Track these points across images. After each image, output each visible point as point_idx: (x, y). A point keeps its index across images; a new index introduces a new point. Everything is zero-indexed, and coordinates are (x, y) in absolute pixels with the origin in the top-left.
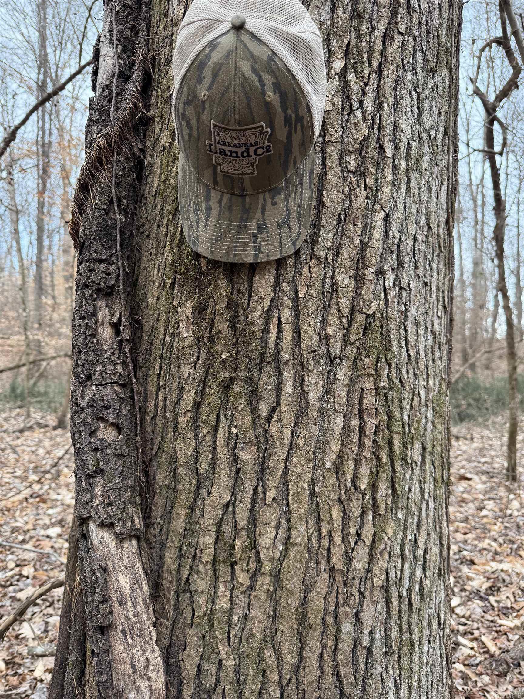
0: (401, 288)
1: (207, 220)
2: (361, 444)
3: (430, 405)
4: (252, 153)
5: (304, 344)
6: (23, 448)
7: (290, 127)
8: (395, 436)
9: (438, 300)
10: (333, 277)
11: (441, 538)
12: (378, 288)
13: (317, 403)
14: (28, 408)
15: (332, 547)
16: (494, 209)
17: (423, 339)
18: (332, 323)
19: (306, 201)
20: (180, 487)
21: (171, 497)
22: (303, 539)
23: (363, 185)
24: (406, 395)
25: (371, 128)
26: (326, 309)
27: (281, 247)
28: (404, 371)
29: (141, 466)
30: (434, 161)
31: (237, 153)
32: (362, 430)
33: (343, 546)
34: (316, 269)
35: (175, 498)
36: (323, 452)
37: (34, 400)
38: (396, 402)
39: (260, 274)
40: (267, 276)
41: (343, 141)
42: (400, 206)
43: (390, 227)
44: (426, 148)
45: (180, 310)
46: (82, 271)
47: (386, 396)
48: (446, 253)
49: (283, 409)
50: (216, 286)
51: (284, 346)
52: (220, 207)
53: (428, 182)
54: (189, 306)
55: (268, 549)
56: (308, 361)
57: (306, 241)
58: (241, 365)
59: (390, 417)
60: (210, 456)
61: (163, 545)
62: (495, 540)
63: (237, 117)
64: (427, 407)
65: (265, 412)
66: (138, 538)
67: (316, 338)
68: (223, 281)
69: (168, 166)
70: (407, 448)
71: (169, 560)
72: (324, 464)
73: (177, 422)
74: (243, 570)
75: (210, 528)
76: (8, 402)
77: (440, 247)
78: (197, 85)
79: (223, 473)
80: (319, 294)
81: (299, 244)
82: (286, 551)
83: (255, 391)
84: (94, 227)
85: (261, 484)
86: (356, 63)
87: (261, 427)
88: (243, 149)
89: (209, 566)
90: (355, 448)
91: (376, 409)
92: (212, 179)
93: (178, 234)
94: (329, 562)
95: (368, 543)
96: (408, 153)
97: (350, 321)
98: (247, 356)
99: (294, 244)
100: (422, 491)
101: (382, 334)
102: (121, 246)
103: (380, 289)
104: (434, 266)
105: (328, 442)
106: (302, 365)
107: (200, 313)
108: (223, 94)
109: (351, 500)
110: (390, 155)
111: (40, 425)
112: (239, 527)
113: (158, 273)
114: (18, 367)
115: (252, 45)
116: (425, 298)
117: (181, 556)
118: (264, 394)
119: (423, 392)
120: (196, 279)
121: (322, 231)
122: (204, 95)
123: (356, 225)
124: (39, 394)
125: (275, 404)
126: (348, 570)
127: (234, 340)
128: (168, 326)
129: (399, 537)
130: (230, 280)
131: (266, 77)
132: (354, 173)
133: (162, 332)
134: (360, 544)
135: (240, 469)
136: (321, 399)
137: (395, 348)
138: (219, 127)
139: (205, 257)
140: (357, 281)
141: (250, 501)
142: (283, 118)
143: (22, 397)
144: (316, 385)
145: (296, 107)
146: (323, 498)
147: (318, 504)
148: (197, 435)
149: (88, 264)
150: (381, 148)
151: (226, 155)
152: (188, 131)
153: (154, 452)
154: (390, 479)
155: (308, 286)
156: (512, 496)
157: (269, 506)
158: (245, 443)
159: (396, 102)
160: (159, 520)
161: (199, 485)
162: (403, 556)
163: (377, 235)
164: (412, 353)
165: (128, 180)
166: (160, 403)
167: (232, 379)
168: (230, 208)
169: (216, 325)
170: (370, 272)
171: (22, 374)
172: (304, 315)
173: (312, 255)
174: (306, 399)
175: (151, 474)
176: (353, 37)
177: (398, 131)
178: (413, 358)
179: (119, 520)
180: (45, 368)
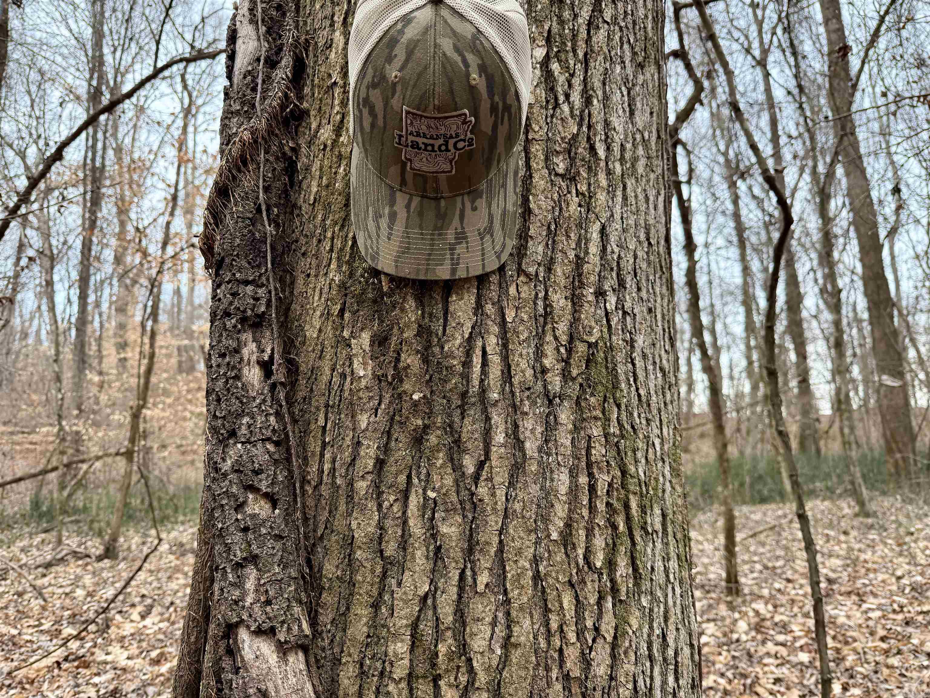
0: (625, 313)
1: (391, 228)
2: (592, 509)
3: (666, 459)
4: (451, 147)
5: (516, 380)
6: (50, 589)
7: (496, 116)
8: (631, 497)
9: (664, 330)
10: (546, 297)
11: (690, 635)
12: (599, 312)
13: (536, 455)
14: (60, 532)
15: (564, 646)
16: (684, 247)
17: (653, 377)
18: (549, 354)
19: (510, 207)
20: (359, 578)
21: (345, 592)
22: (528, 637)
23: (574, 191)
24: (641, 445)
25: (580, 125)
26: (540, 337)
27: (483, 260)
28: (636, 414)
29: (303, 553)
30: (650, 168)
31: (433, 146)
32: (592, 489)
33: (579, 645)
34: (526, 288)
35: (351, 594)
36: (546, 520)
37: (67, 519)
38: (629, 453)
39: (457, 294)
40: (466, 297)
41: (549, 139)
42: (617, 216)
43: (607, 240)
44: (640, 151)
45: (353, 341)
46: (221, 296)
47: (617, 445)
48: (667, 275)
49: (494, 463)
50: (403, 310)
51: (492, 383)
52: (408, 212)
53: (645, 190)
54: (366, 337)
55: (482, 653)
56: (522, 401)
57: (511, 254)
58: (437, 408)
59: (624, 473)
60: (400, 533)
61: (337, 662)
62: (722, 675)
63: (436, 102)
64: (664, 462)
65: (470, 469)
66: (305, 649)
67: (529, 373)
68: (411, 304)
69: (331, 167)
70: (646, 513)
71: (346, 681)
72: (549, 536)
73: (352, 490)
74: (450, 686)
75: (402, 631)
76: (28, 525)
77: (661, 267)
78: (387, 66)
79: (418, 553)
80: (530, 318)
81: (503, 259)
82: (506, 656)
83: (458, 442)
84: (238, 240)
85: (469, 566)
86: (559, 51)
87: (466, 489)
88: (441, 141)
89: (403, 685)
90: (585, 512)
91: (608, 462)
92: (399, 179)
93: (348, 249)
94: (561, 667)
95: (609, 639)
96: (622, 155)
97: (569, 351)
98: (444, 397)
99: (499, 257)
100: (666, 571)
101: (607, 368)
102: (272, 264)
103: (601, 312)
104: (658, 290)
105: (552, 506)
106: (514, 406)
107: (380, 345)
108: (420, 75)
109: (585, 583)
110: (603, 157)
111: (75, 554)
112: (442, 627)
113: (320, 298)
114: (45, 472)
115: (454, 22)
116: (651, 327)
117: (363, 674)
118: (469, 445)
119: (657, 442)
120: (375, 301)
121: (530, 243)
122: (396, 77)
123: (568, 237)
124: (76, 511)
125: (483, 458)
126: (587, 678)
127: (428, 377)
128: (335, 365)
129: (646, 630)
130: (420, 303)
131: (470, 57)
132: (563, 176)
133: (328, 372)
134: (600, 641)
135: (440, 546)
136: (540, 450)
137: (623, 385)
138: (413, 114)
139: (386, 274)
140: (574, 304)
141: (455, 589)
142: (489, 106)
143: (49, 515)
144: (533, 431)
145: (504, 94)
146: (551, 581)
147: (543, 591)
148: (380, 506)
149: (230, 286)
150: (592, 149)
151: (420, 149)
152: (370, 120)
153: (319, 534)
154: (629, 554)
155: (517, 308)
156: (737, 615)
157: (481, 594)
158: (447, 511)
159: (606, 97)
160: (329, 627)
161: (384, 575)
162: (651, 657)
163: (594, 249)
164: (642, 392)
165: (278, 184)
166: (327, 467)
167: (426, 427)
168: (421, 214)
169: (402, 359)
170: (589, 292)
171: (48, 484)
172: (513, 343)
173: (520, 271)
174: (522, 449)
175: (315, 563)
176: (554, 24)
177: (609, 130)
178: (644, 399)
179: (283, 622)
180: (86, 472)
